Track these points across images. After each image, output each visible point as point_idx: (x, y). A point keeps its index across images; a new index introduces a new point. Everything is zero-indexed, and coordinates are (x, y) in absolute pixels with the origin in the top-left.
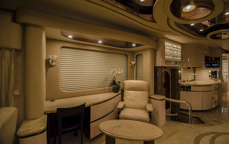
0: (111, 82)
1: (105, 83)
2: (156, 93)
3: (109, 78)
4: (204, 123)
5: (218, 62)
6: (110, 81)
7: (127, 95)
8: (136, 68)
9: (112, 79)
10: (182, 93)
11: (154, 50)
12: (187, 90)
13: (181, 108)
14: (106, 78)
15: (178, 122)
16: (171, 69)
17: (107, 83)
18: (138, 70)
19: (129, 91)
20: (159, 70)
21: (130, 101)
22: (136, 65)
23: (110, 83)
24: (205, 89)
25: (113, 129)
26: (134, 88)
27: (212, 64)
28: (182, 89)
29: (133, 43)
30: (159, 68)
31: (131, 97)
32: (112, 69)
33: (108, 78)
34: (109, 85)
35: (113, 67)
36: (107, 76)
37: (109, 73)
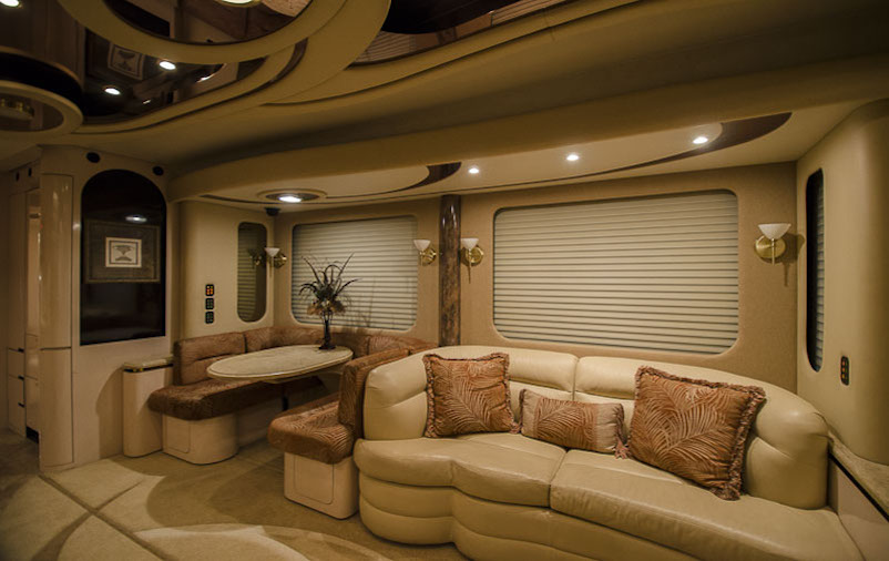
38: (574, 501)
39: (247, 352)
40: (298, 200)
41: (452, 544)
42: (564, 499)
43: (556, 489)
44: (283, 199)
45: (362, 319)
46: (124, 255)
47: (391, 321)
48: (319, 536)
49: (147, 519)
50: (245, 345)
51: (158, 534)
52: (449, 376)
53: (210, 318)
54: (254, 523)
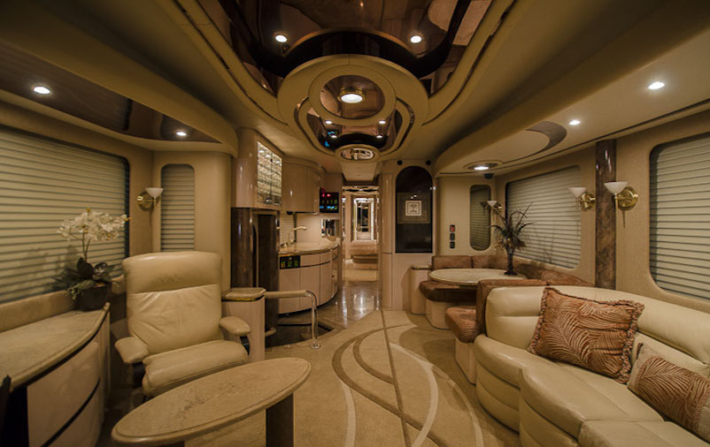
0: (56, 269)
1: (31, 277)
2: (235, 284)
3: (51, 252)
4: (329, 330)
5: (336, 202)
6: (53, 266)
7: (145, 311)
8: (162, 210)
9: (63, 258)
10: (284, 275)
11: (229, 159)
12: (293, 267)
13: (281, 312)
14: (35, 254)
15: (289, 346)
16: (260, 216)
17: (39, 275)
18: (168, 222)
19: (150, 294)
20: (242, 219)
21: (161, 327)
22: (162, 200)
23: (53, 273)
24: (323, 258)
25: (187, 415)
26: (173, 280)
27: (325, 205)
28: (283, 265)
29: (181, 126)
30: (242, 214)
31: (163, 311)
32: (80, 214)
33: (42, 253)
34: (48, 284)
35: (87, 205)
36: (42, 246)
37: (58, 232)
38: (593, 443)
39: (472, 267)
40: (487, 168)
41: (517, 433)
42: (586, 437)
43: (585, 426)
44: (476, 169)
45: (546, 256)
46: (414, 209)
47: (566, 260)
48: (453, 384)
49: (397, 340)
50: (471, 263)
51: (396, 347)
52: (557, 308)
53: (452, 245)
54: (431, 361)
